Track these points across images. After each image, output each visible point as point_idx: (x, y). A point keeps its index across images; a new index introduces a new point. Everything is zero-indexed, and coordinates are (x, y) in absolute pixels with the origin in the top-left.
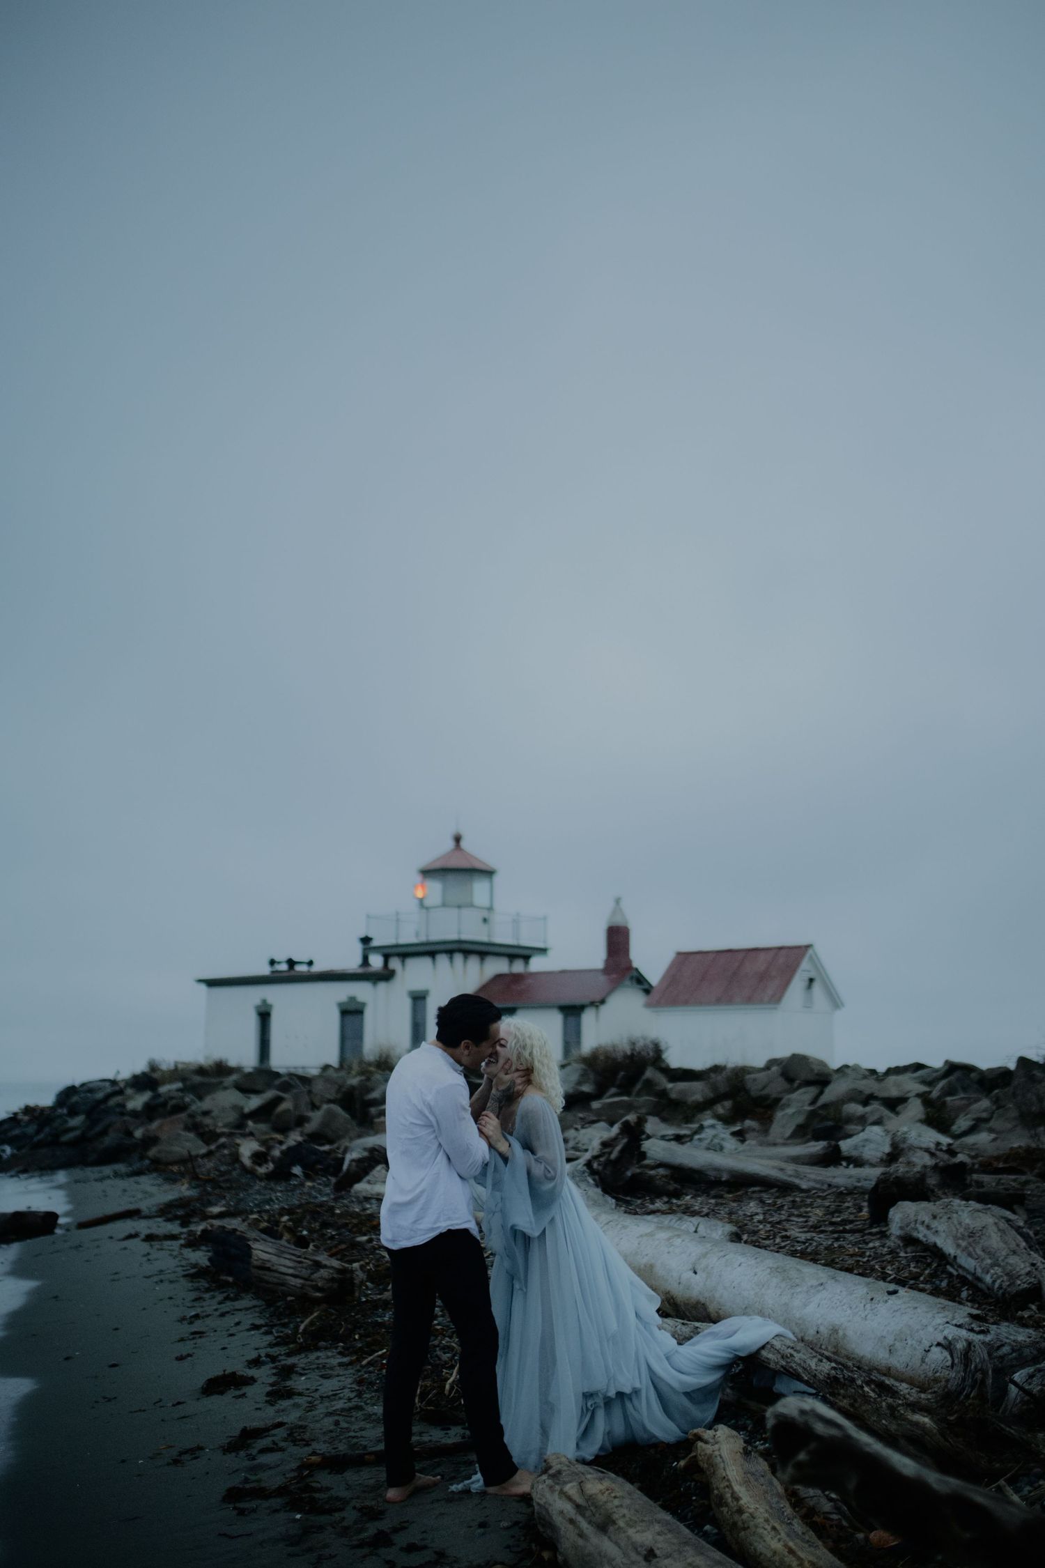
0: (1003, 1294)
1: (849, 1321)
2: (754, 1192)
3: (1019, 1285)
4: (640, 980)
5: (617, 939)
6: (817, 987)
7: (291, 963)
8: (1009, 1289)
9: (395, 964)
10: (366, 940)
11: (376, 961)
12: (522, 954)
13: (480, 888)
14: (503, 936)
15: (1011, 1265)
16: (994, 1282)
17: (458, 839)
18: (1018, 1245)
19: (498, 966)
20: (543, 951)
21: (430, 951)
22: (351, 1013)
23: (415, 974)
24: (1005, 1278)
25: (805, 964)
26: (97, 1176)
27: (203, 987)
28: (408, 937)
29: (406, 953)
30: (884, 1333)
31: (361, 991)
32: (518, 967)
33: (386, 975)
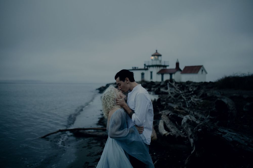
4: (180, 70)
5: (177, 64)
6: (204, 71)
7: (135, 68)
9: (148, 68)
10: (145, 65)
11: (146, 67)
12: (165, 66)
13: (160, 58)
14: (163, 64)
17: (157, 51)
19: (162, 68)
20: (168, 66)
21: (153, 66)
22: (143, 74)
23: (151, 69)
25: (202, 68)
28: (150, 64)
29: (149, 66)
31: (144, 71)
32: (165, 68)
33: (147, 69)
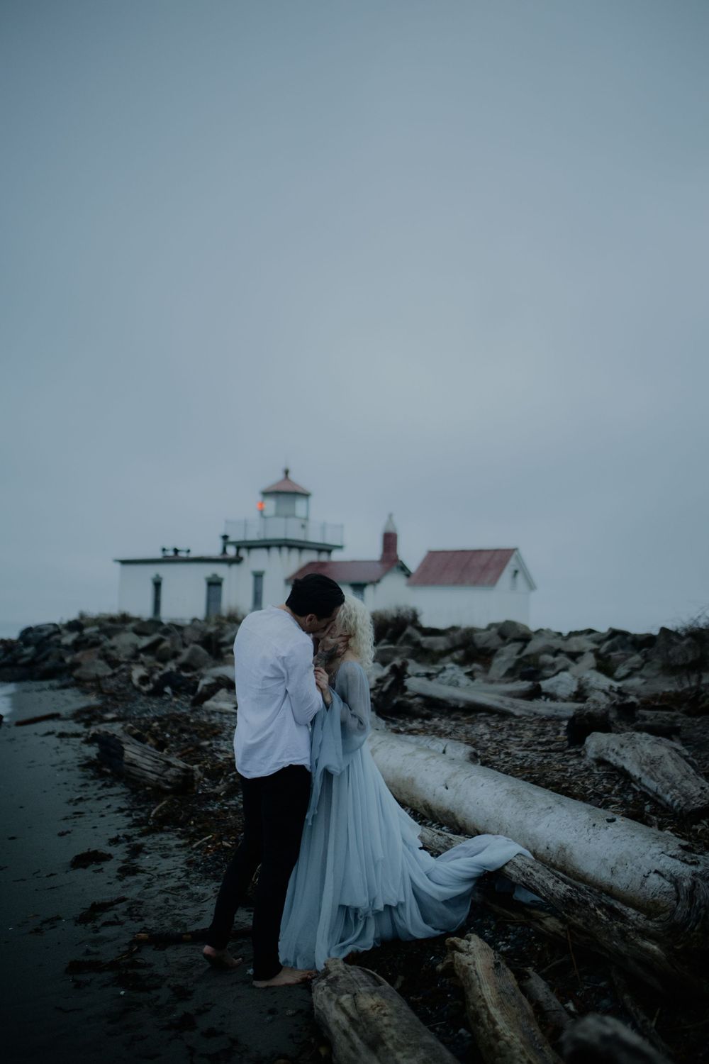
0: (681, 811)
1: (575, 842)
2: (481, 716)
3: (694, 805)
4: (403, 568)
5: (390, 541)
6: (520, 576)
7: (176, 551)
8: (686, 808)
9: (243, 553)
10: (225, 537)
11: (231, 551)
12: (327, 549)
13: (300, 506)
14: (314, 537)
15: (686, 788)
16: (673, 801)
17: (287, 472)
18: (688, 771)
19: (310, 557)
20: (340, 547)
21: (267, 545)
22: (214, 584)
23: (256, 560)
24: (682, 799)
25: (512, 561)
26: (39, 687)
27: (118, 565)
28: (252, 536)
29: (250, 546)
30: (607, 856)
31: (221, 570)
32: (324, 557)
33: (237, 560)
